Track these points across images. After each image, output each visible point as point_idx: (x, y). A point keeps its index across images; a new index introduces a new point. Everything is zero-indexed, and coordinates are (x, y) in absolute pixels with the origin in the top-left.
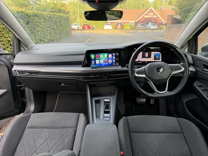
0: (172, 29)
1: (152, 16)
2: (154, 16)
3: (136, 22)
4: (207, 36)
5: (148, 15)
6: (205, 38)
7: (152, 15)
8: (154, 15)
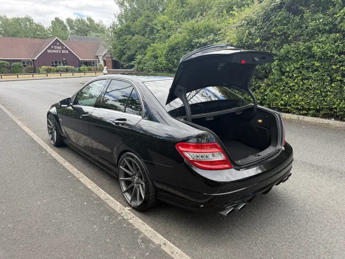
1: (61, 52)
2: (63, 52)
3: (33, 60)
5: (54, 49)
7: (60, 50)
8: (64, 49)
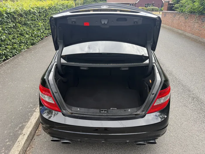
0: (167, 16)
3: (136, 3)
4: (194, 24)
6: (192, 25)
